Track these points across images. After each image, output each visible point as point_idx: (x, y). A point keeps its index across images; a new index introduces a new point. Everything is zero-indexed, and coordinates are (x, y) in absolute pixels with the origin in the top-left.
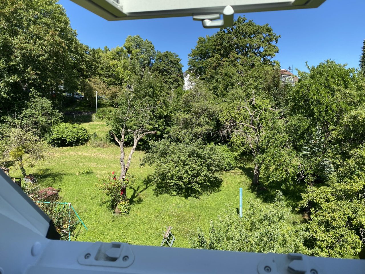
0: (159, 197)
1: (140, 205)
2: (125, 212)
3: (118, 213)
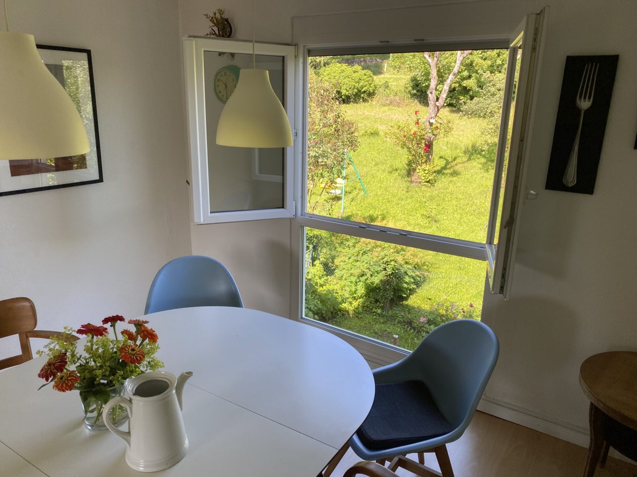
2: (428, 182)
3: (417, 182)
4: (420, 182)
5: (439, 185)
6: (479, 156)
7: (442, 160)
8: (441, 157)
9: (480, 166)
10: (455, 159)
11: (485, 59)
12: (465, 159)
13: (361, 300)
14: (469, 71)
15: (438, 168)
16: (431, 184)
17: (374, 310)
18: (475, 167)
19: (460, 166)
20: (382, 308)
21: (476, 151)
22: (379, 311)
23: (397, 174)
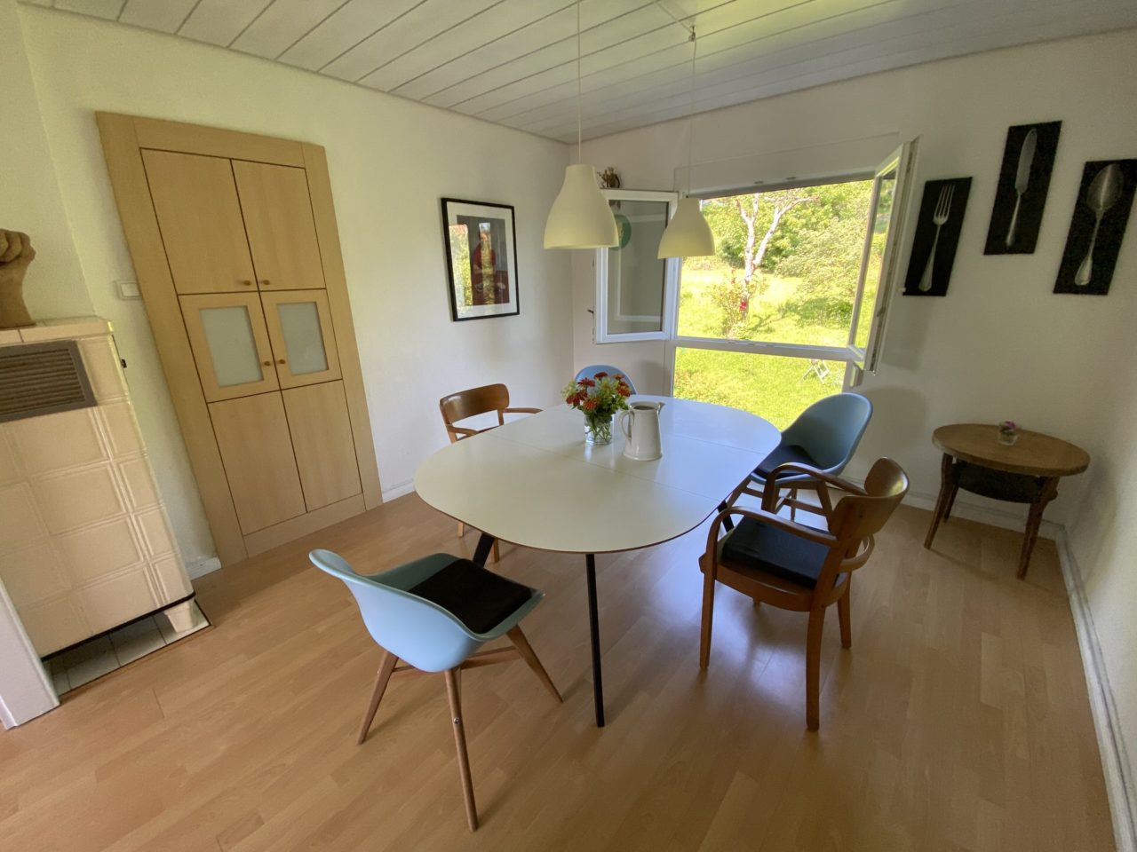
6: (793, 313)
7: (755, 318)
8: (755, 316)
9: (795, 323)
10: (769, 316)
11: (799, 219)
12: (779, 316)
14: (782, 230)
19: (773, 323)
21: (790, 309)
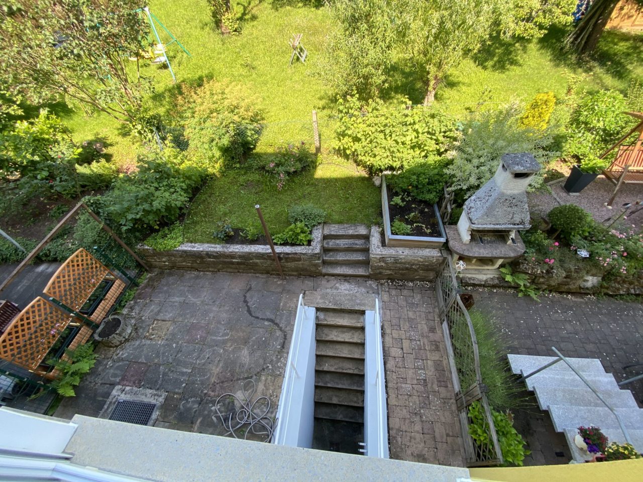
0: (279, 11)
1: (255, 23)
2: (235, 31)
3: (227, 33)
4: (229, 33)
5: (245, 32)
13: (221, 160)
15: (239, 15)
16: (238, 32)
17: (234, 166)
18: (266, 8)
20: (239, 162)
22: (238, 165)
23: (208, 28)
